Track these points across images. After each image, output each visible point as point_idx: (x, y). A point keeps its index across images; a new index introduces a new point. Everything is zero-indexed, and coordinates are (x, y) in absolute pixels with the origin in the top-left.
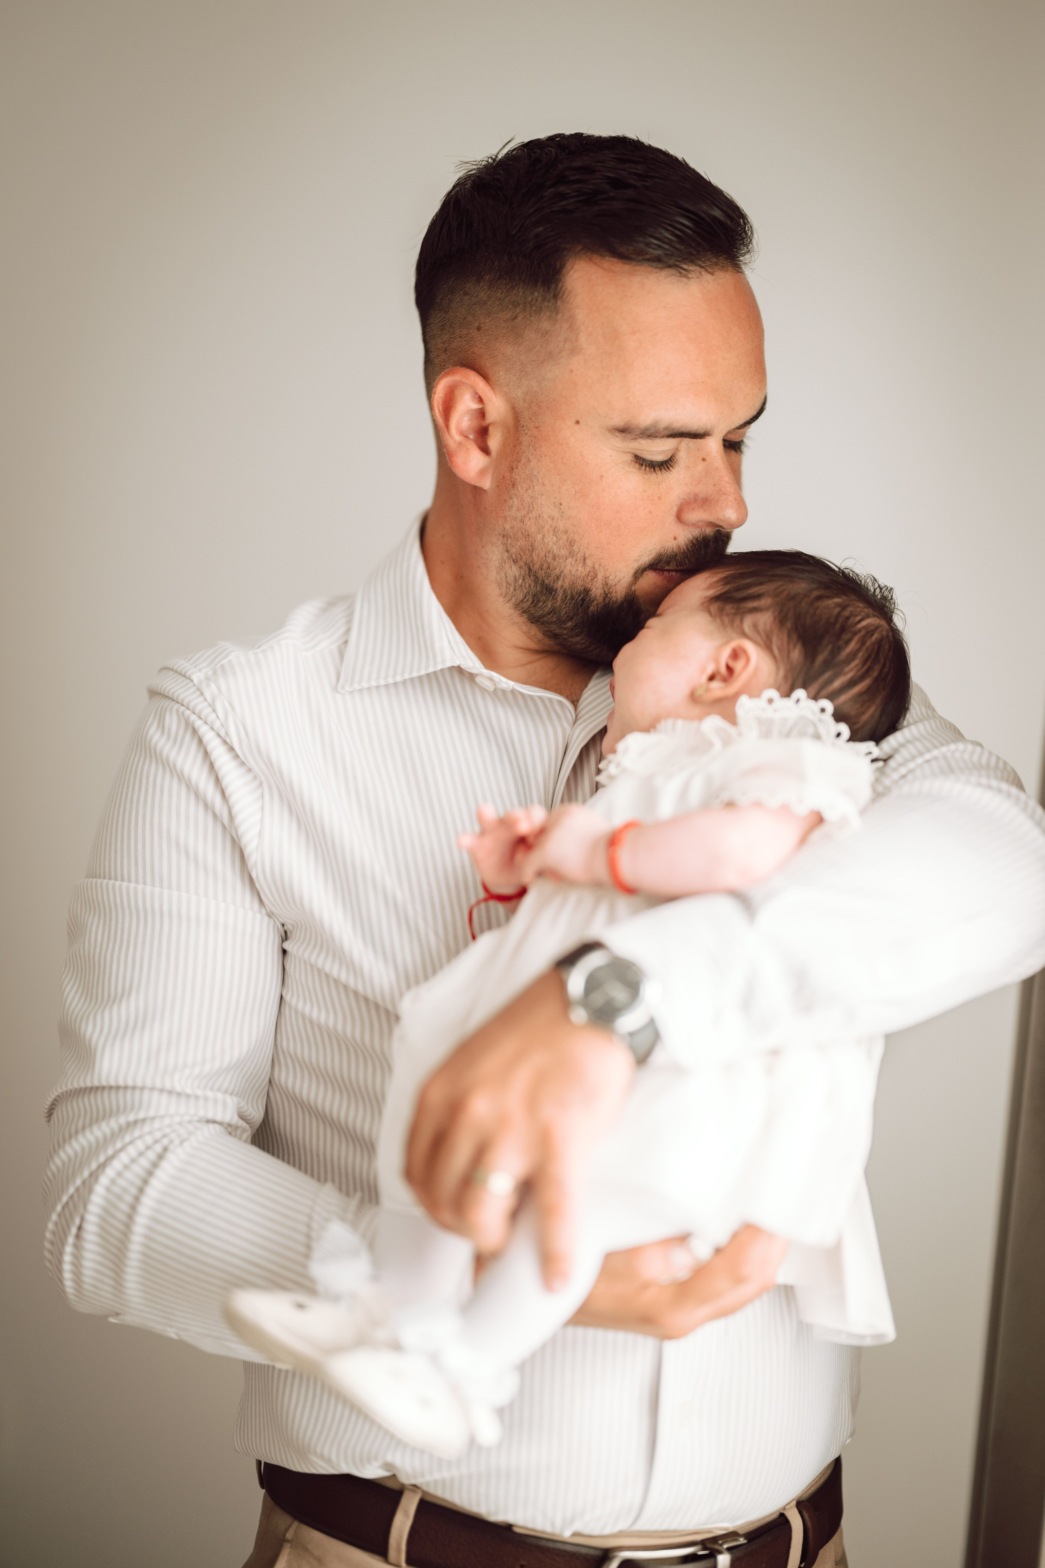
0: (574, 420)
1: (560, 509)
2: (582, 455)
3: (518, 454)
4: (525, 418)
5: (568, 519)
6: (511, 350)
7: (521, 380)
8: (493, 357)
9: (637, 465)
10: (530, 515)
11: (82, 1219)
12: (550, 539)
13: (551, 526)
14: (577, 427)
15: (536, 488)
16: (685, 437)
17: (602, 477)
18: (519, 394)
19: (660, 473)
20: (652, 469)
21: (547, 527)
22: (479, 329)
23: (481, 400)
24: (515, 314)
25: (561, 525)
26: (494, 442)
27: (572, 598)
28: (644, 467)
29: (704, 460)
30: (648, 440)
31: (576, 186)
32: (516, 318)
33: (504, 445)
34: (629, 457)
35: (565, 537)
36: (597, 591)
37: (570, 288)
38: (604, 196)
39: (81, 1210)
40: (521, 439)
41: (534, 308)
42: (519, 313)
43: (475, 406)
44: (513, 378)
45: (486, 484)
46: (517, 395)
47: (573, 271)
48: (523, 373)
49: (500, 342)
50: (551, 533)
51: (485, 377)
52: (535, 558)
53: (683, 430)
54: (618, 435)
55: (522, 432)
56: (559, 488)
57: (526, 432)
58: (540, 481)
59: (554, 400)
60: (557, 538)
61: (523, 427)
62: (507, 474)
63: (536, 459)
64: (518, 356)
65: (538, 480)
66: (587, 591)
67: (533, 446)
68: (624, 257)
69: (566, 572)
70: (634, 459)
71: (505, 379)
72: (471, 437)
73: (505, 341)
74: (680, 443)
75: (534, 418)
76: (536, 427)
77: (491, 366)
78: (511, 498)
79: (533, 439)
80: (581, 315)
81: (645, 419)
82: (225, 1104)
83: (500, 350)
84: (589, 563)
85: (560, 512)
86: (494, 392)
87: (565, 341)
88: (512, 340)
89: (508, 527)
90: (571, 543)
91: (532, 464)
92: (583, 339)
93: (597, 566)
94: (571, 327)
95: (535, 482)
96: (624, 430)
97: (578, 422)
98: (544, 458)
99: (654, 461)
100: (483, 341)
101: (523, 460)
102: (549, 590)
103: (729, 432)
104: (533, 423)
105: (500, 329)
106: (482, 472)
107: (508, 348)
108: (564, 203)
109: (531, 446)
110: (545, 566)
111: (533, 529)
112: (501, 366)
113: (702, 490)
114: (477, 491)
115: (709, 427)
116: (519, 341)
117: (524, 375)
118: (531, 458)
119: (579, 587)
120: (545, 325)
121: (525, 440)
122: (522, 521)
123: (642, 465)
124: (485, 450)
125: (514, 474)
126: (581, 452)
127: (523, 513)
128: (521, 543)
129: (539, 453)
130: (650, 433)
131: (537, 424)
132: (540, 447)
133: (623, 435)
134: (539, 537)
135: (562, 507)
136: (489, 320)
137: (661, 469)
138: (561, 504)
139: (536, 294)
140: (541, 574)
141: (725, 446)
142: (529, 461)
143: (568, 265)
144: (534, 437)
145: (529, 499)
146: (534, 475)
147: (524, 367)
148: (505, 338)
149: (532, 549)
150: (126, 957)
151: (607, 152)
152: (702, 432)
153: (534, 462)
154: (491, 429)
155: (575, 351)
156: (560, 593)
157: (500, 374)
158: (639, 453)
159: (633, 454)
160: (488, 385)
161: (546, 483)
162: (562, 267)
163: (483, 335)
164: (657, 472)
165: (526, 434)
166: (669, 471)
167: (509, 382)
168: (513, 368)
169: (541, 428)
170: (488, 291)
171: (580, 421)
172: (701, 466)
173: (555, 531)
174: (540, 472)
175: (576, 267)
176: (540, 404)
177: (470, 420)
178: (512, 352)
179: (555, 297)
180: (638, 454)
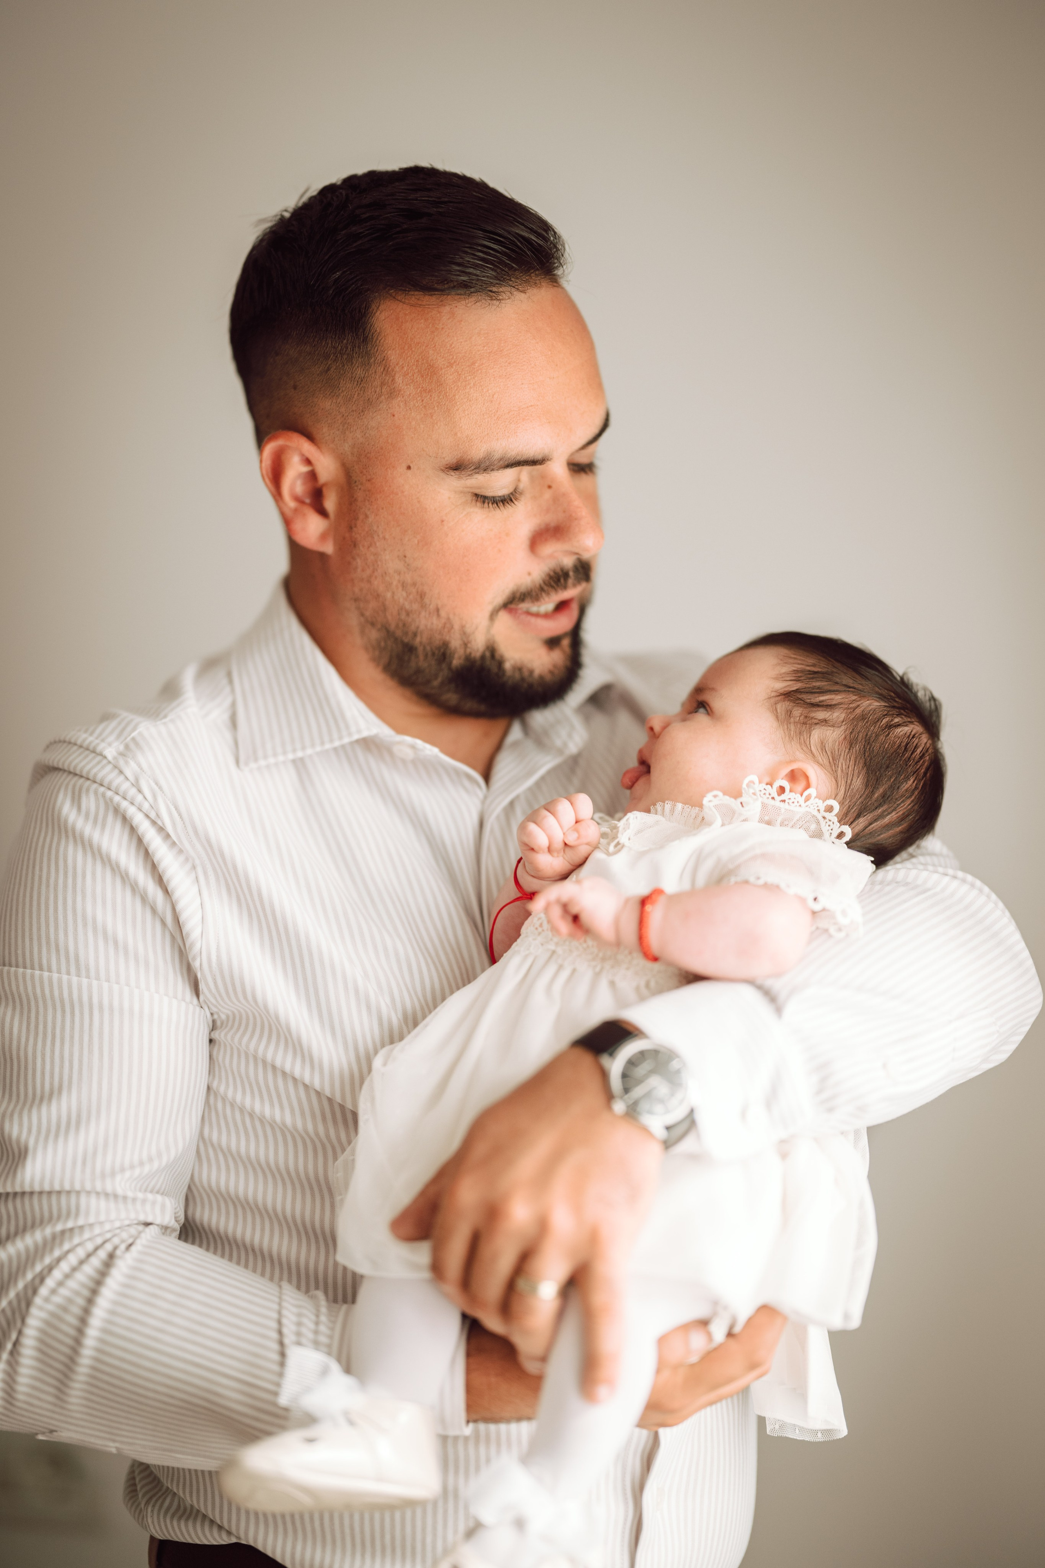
0: (404, 466)
1: (405, 562)
2: (419, 502)
3: (354, 511)
4: (356, 472)
5: (415, 571)
6: (329, 404)
7: (345, 433)
8: (314, 414)
9: (479, 504)
10: (376, 574)
11: (20, 1333)
12: (401, 595)
13: (399, 581)
14: (409, 472)
15: (378, 544)
16: (523, 465)
17: (443, 521)
18: (346, 449)
19: (503, 508)
20: (495, 505)
21: (395, 583)
22: (295, 387)
23: (308, 462)
24: (327, 366)
25: (408, 578)
26: (330, 504)
27: (433, 654)
28: (486, 505)
29: (550, 487)
30: (484, 474)
31: (368, 224)
32: (328, 369)
33: (340, 505)
34: (469, 497)
35: (414, 591)
36: (455, 643)
37: (378, 330)
38: (398, 229)
39: (19, 1324)
40: (355, 496)
41: (345, 357)
42: (331, 364)
43: (305, 469)
44: (337, 432)
45: (329, 548)
46: (344, 449)
47: (378, 312)
48: (346, 426)
49: (317, 397)
50: (400, 589)
51: (310, 437)
52: (390, 618)
53: (519, 458)
54: (453, 473)
55: (356, 488)
56: (401, 540)
57: (359, 487)
58: (381, 536)
59: (382, 448)
60: (407, 592)
61: (356, 482)
62: (347, 535)
63: (374, 514)
64: (337, 409)
65: (378, 536)
66: (446, 645)
67: (368, 500)
68: (428, 289)
69: (422, 627)
70: (474, 498)
71: (329, 435)
72: (308, 501)
73: (322, 396)
74: (520, 472)
75: (364, 471)
76: (369, 481)
77: (314, 424)
78: (354, 559)
79: (367, 493)
80: (393, 356)
81: (477, 452)
82: (163, 1207)
83: (319, 405)
84: (443, 613)
85: (406, 564)
86: (321, 451)
87: (383, 384)
88: (328, 394)
89: (356, 590)
90: (422, 595)
91: (370, 520)
92: (399, 379)
93: (451, 616)
94: (386, 370)
95: (376, 538)
96: (457, 467)
97: (409, 468)
98: (381, 510)
99: (495, 497)
100: (301, 400)
101: (361, 517)
102: (410, 649)
103: (572, 454)
104: (364, 477)
105: (315, 384)
106: (323, 537)
107: (327, 403)
108: (359, 242)
109: (367, 501)
110: (401, 625)
111: (381, 589)
112: (323, 422)
113: (551, 519)
114: (322, 556)
115: (546, 451)
116: (336, 393)
117: (347, 428)
118: (368, 513)
119: (437, 642)
120: (359, 372)
121: (360, 495)
122: (369, 581)
123: (484, 502)
124: (322, 512)
125: (354, 534)
126: (418, 498)
127: (368, 572)
128: (373, 604)
129: (375, 506)
130: (484, 466)
131: (369, 477)
132: (375, 500)
133: (457, 473)
134: (389, 595)
135: (407, 559)
136: (302, 377)
137: (503, 504)
138: (405, 557)
139: (345, 341)
140: (399, 633)
141: (570, 469)
142: (367, 517)
143: (373, 306)
144: (368, 491)
145: (372, 557)
146: (373, 531)
147: (345, 419)
148: (322, 392)
149: (384, 608)
150: (53, 1051)
151: (397, 184)
152: (540, 457)
153: (371, 518)
154: (325, 491)
155: (393, 393)
156: (420, 650)
157: (323, 431)
158: (478, 491)
159: (472, 493)
160: (313, 444)
161: (387, 537)
162: (368, 307)
163: (300, 393)
164: (501, 507)
165: (360, 489)
166: (513, 504)
167: (334, 438)
168: (334, 422)
169: (374, 481)
170: (298, 347)
171: (411, 466)
172: (548, 495)
173: (404, 585)
174: (380, 527)
175: (382, 307)
176: (369, 455)
177: (304, 484)
178: (331, 406)
179: (365, 340)
180: (477, 493)
